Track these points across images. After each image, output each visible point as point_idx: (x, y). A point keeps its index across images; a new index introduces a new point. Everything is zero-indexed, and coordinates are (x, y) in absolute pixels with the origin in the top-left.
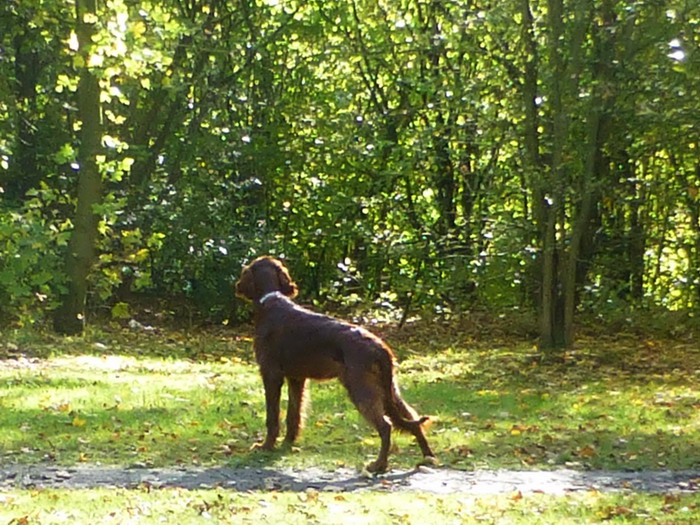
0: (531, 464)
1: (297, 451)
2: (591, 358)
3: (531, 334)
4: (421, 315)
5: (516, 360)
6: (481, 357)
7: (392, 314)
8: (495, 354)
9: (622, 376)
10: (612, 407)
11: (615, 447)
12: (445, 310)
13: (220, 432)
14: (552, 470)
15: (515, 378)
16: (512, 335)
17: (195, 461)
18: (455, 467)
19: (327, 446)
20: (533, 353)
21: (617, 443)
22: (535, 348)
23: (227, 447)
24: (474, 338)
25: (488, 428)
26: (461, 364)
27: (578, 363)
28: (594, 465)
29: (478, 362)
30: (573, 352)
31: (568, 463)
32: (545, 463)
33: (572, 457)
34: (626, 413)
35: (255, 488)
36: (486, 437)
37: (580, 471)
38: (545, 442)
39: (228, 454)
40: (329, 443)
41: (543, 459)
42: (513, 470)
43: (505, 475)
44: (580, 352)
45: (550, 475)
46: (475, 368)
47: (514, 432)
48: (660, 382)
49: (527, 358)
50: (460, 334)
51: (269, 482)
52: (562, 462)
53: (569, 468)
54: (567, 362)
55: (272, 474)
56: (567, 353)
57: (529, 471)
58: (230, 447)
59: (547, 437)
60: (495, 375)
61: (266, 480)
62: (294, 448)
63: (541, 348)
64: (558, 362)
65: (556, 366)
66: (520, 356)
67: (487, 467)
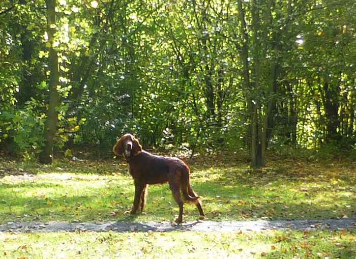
0: (246, 218)
1: (144, 214)
2: (273, 171)
3: (248, 160)
4: (200, 153)
5: (240, 172)
6: (225, 171)
7: (187, 153)
8: (231, 170)
9: (287, 179)
10: (282, 192)
11: (283, 210)
12: (211, 150)
13: (111, 206)
14: (255, 220)
15: (240, 180)
16: (239, 161)
17: (100, 219)
18: (213, 220)
19: (157, 211)
20: (248, 169)
21: (284, 208)
22: (249, 167)
23: (114, 213)
24: (223, 162)
25: (228, 202)
26: (217, 174)
27: (268, 173)
28: (274, 218)
29: (224, 173)
30: (266, 168)
31: (262, 218)
32: (252, 217)
33: (264, 215)
34: (288, 195)
35: (126, 231)
36: (227, 207)
37: (268, 220)
38: (253, 209)
39: (114, 216)
40: (158, 210)
41: (252, 216)
42: (239, 221)
43: (235, 223)
44: (268, 168)
45: (254, 223)
46: (223, 176)
47: (239, 204)
48: (303, 181)
49: (246, 171)
50: (217, 161)
51: (132, 228)
52: (260, 217)
53: (263, 219)
54: (263, 173)
55: (134, 224)
56: (263, 169)
57: (246, 221)
58: (115, 212)
59: (253, 206)
60: (231, 179)
61: (131, 227)
62: (143, 213)
63: (251, 167)
64: (259, 173)
65: (258, 174)
66: (242, 170)
67: (227, 220)
